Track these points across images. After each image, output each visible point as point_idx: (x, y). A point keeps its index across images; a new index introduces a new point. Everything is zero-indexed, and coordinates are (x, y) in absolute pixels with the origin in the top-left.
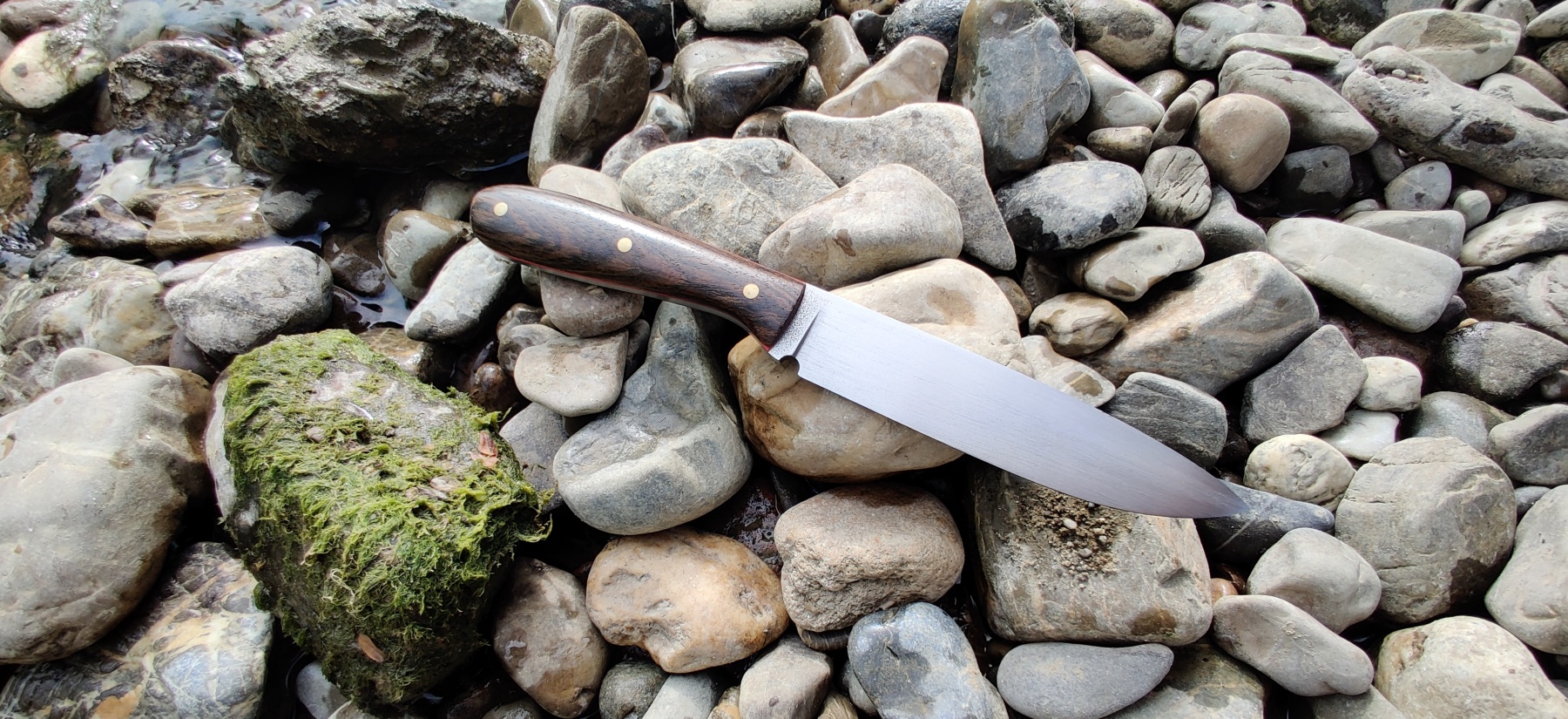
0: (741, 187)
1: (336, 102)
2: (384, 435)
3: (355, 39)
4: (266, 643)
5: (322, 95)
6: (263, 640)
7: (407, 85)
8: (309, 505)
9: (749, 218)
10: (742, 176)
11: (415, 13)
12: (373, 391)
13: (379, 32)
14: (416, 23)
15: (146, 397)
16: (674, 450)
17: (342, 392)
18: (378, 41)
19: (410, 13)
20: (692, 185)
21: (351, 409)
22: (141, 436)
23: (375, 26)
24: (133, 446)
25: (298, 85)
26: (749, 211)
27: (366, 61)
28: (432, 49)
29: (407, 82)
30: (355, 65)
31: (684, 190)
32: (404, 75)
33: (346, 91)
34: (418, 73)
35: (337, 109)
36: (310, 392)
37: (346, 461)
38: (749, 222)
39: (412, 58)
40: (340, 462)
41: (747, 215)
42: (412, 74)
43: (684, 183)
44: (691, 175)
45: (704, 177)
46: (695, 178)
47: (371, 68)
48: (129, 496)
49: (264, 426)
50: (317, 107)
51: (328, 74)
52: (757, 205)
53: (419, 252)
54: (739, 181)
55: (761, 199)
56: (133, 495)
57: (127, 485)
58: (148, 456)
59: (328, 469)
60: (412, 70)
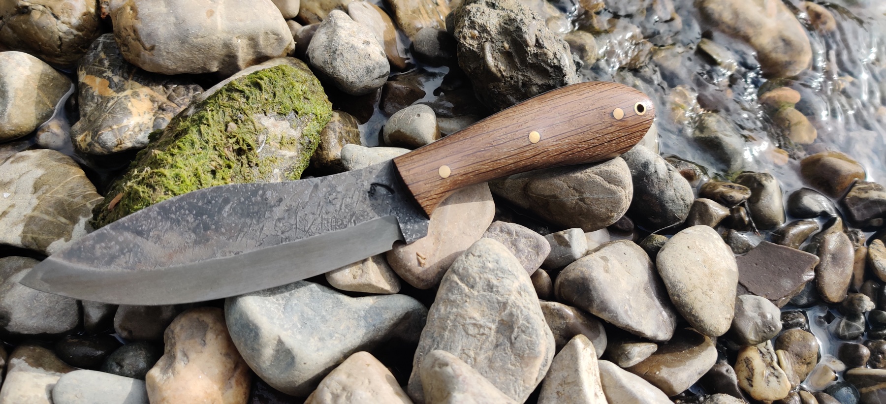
0: (494, 321)
1: (473, 46)
2: (249, 162)
3: (518, 39)
4: (137, 145)
5: (472, 38)
6: (138, 143)
7: (509, 79)
8: (182, 142)
9: (470, 332)
10: (502, 320)
11: (556, 64)
12: (281, 143)
13: (532, 49)
14: (551, 67)
15: (263, 30)
16: (279, 337)
17: (272, 129)
18: (527, 52)
19: (555, 61)
20: (480, 284)
21: (261, 138)
22: (238, 37)
23: (536, 46)
24: (230, 36)
25: (473, 22)
26: (476, 331)
27: (509, 50)
28: (540, 83)
29: (511, 78)
30: (503, 46)
31: (475, 279)
32: (515, 74)
33: (482, 49)
34: (521, 82)
35: (469, 48)
36: (265, 113)
37: (216, 150)
38: (467, 333)
39: (529, 74)
40: (214, 147)
41: (472, 330)
42: (518, 79)
43: (480, 278)
44: (489, 281)
45: (492, 292)
46: (488, 285)
47: (507, 56)
48: (201, 46)
49: (233, 99)
50: (465, 38)
51: (490, 34)
52: (484, 337)
53: (406, 130)
54: (497, 319)
55: (490, 339)
56: (203, 47)
57: (207, 42)
58: (227, 45)
59: (207, 143)
60: (520, 77)
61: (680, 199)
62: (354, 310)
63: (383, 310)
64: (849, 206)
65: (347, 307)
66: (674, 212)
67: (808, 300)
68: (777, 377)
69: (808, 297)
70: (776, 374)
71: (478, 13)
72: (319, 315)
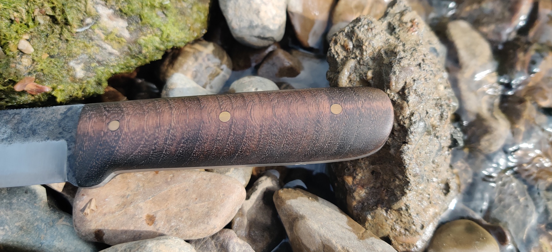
1: (339, 55)
3: (384, 75)
5: (344, 47)
12: (107, 37)
13: (392, 94)
17: (105, 20)
21: (89, 20)
23: (398, 93)
25: (353, 32)
27: (370, 81)
30: (366, 73)
35: (334, 55)
36: (106, 1)
50: (336, 43)
51: (362, 54)
71: (366, 27)
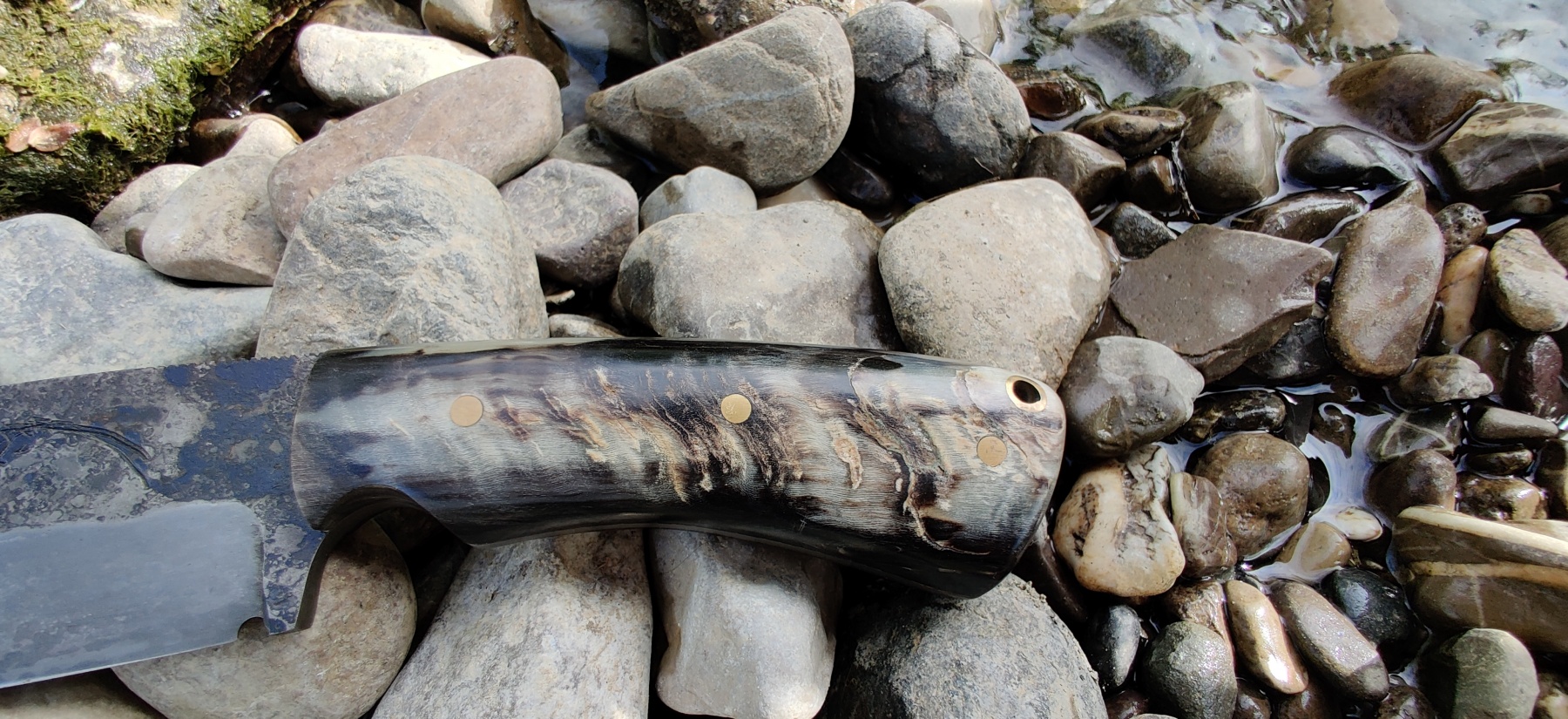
61: (989, 123)
62: (172, 308)
63: (231, 313)
64: (1450, 158)
65: (162, 302)
66: (973, 154)
67: (1301, 367)
68: (1151, 539)
69: (1302, 359)
70: (1151, 531)
72: (101, 315)
